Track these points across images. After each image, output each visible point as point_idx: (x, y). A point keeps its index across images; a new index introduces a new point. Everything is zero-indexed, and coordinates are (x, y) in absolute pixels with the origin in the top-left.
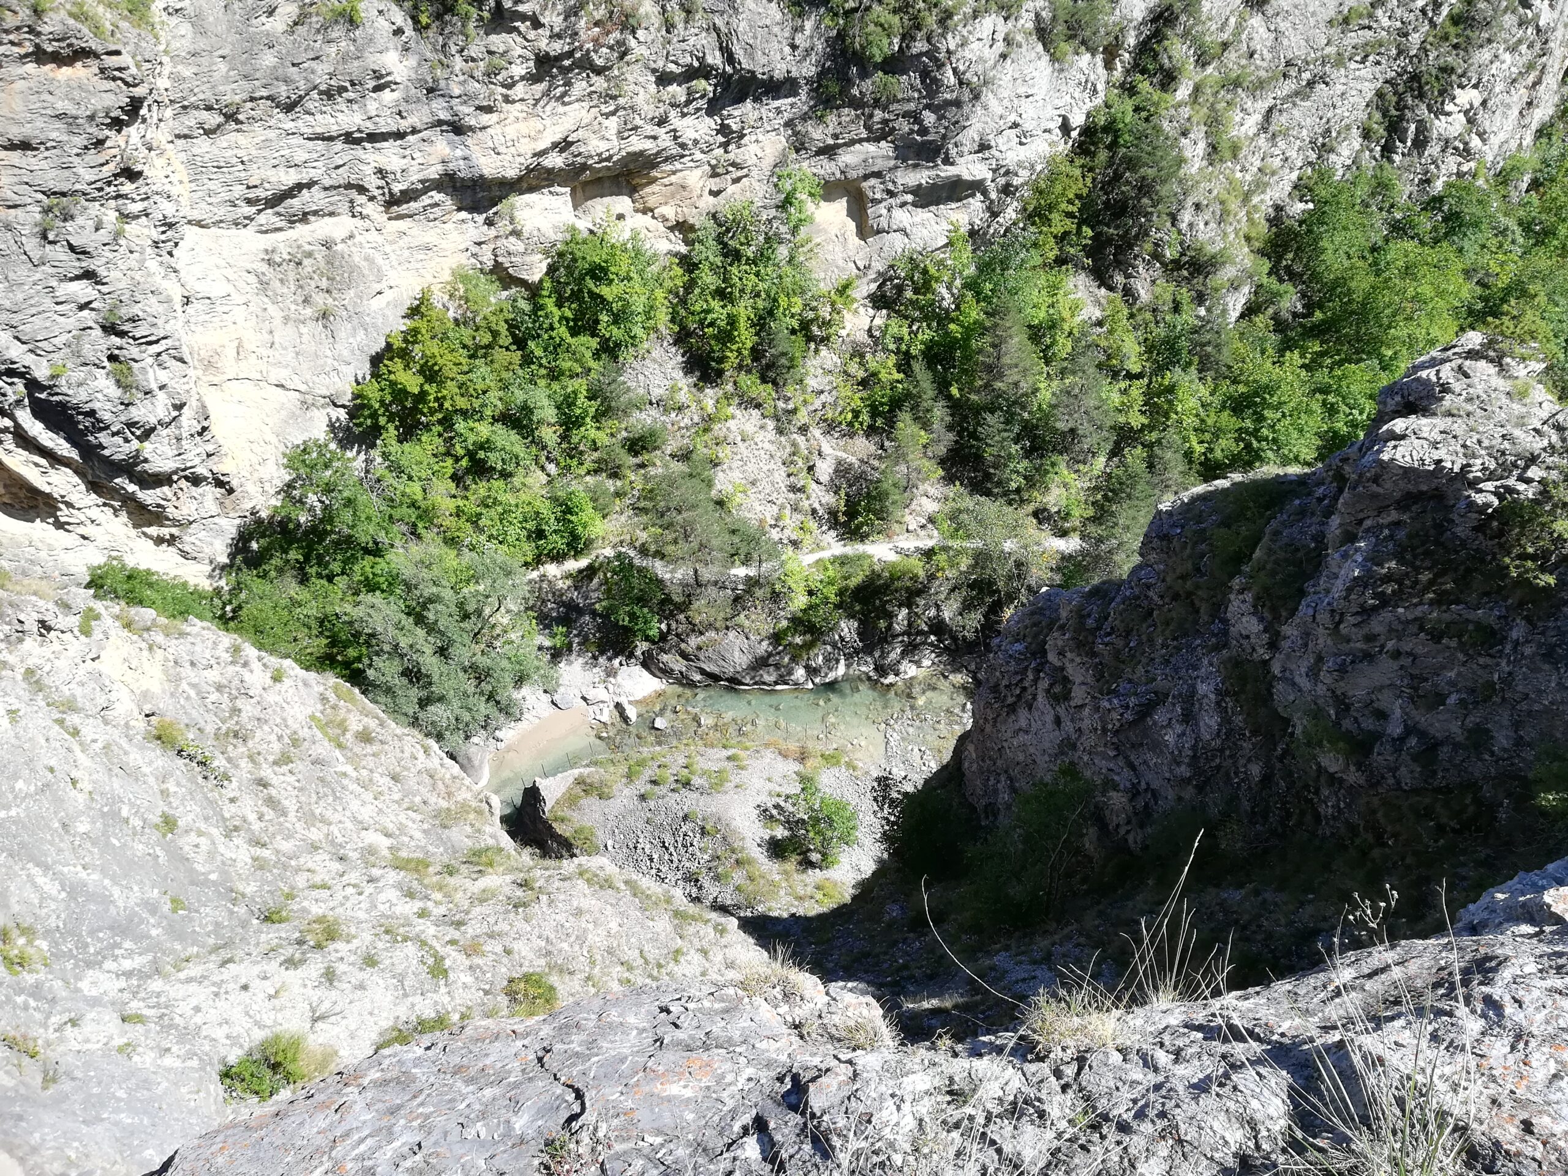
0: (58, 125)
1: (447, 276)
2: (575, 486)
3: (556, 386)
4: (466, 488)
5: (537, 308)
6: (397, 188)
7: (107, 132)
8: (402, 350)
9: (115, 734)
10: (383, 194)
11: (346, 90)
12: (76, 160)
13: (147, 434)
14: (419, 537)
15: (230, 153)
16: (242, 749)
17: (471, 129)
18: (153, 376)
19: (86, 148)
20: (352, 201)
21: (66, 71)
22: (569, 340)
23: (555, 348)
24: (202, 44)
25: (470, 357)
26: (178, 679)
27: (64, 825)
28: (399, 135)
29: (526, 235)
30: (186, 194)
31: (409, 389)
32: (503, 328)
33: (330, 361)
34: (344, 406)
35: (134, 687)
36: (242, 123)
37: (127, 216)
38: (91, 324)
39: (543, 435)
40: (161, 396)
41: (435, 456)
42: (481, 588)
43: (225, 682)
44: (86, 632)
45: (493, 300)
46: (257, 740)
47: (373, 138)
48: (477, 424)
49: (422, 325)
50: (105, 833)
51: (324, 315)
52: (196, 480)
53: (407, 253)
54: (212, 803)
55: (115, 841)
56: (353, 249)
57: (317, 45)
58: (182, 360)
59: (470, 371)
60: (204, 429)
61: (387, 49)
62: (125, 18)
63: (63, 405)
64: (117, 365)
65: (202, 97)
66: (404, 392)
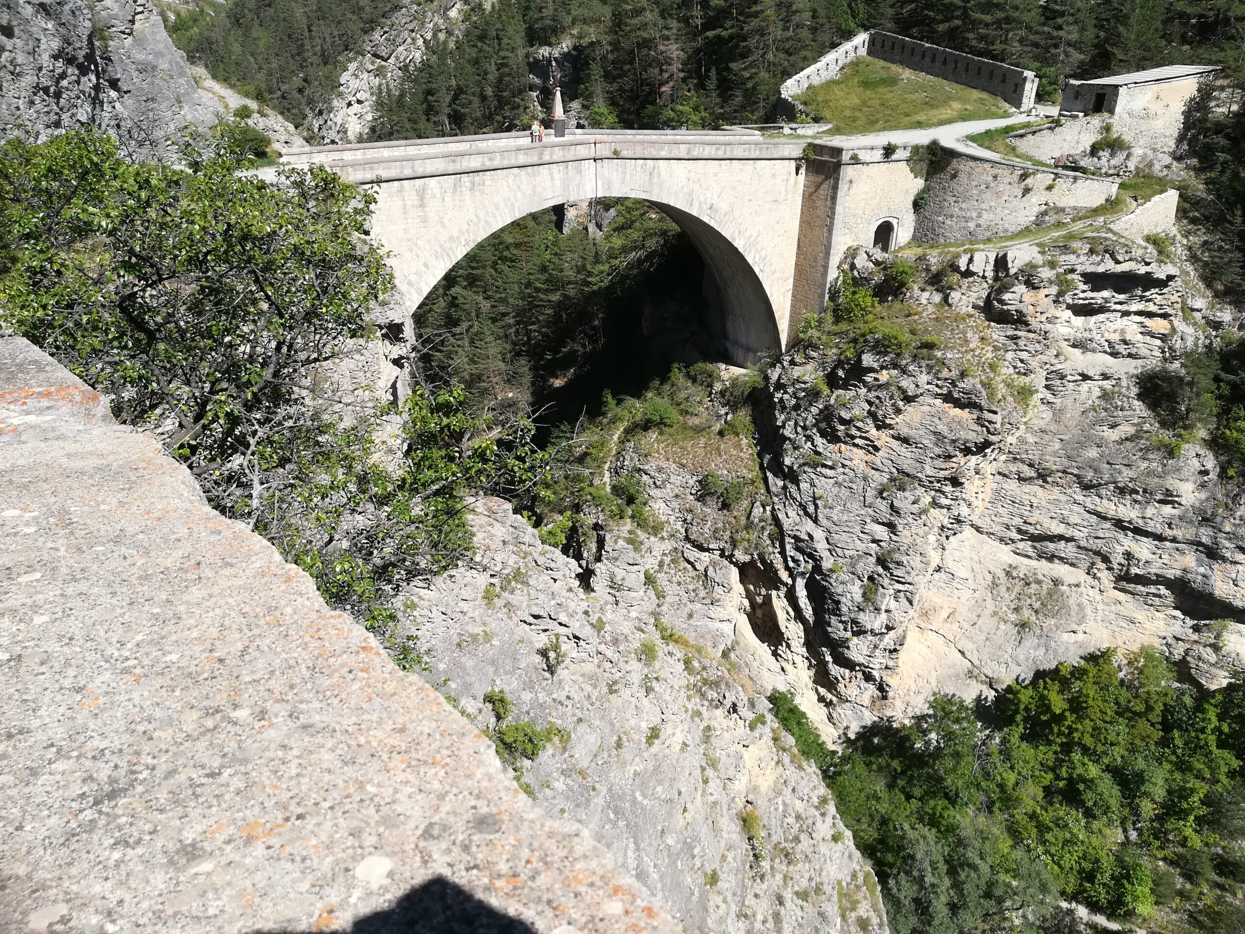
0: (932, 438)
1: (1135, 648)
2: (1145, 861)
3: (1178, 776)
4: (1051, 804)
5: (1199, 708)
6: (1134, 570)
7: (958, 453)
8: (1065, 678)
9: (725, 800)
10: (1121, 570)
11: (1137, 493)
12: (928, 460)
13: (860, 632)
14: (991, 812)
15: (1027, 497)
16: (784, 867)
17: (1224, 559)
18: (887, 601)
19: (939, 456)
20: (1093, 564)
21: (957, 411)
22: (1214, 748)
23: (1196, 747)
24: (1053, 427)
25: (1117, 713)
26: (779, 793)
27: (663, 831)
28: (1159, 538)
29: (1223, 652)
30: (981, 508)
31: (1053, 707)
32: (1159, 708)
33: (1006, 656)
34: (996, 691)
35: (753, 779)
36: (1047, 483)
37: (936, 504)
38: (873, 553)
39: (1143, 804)
40: (884, 616)
41: (1042, 764)
42: (1015, 883)
43: (804, 816)
44: (752, 727)
45: (1163, 683)
46: (796, 868)
47: (1138, 531)
48: (1090, 763)
49: (1093, 671)
50: (678, 854)
51: (1023, 625)
52: (868, 678)
53: (1112, 616)
54: (744, 887)
55: (679, 864)
56: (1073, 594)
57: (1134, 458)
58: (911, 602)
59: (1111, 723)
60: (895, 650)
61: (1187, 480)
62: (1012, 395)
63: (825, 589)
64: (871, 584)
65: (1031, 457)
66: (1047, 708)
